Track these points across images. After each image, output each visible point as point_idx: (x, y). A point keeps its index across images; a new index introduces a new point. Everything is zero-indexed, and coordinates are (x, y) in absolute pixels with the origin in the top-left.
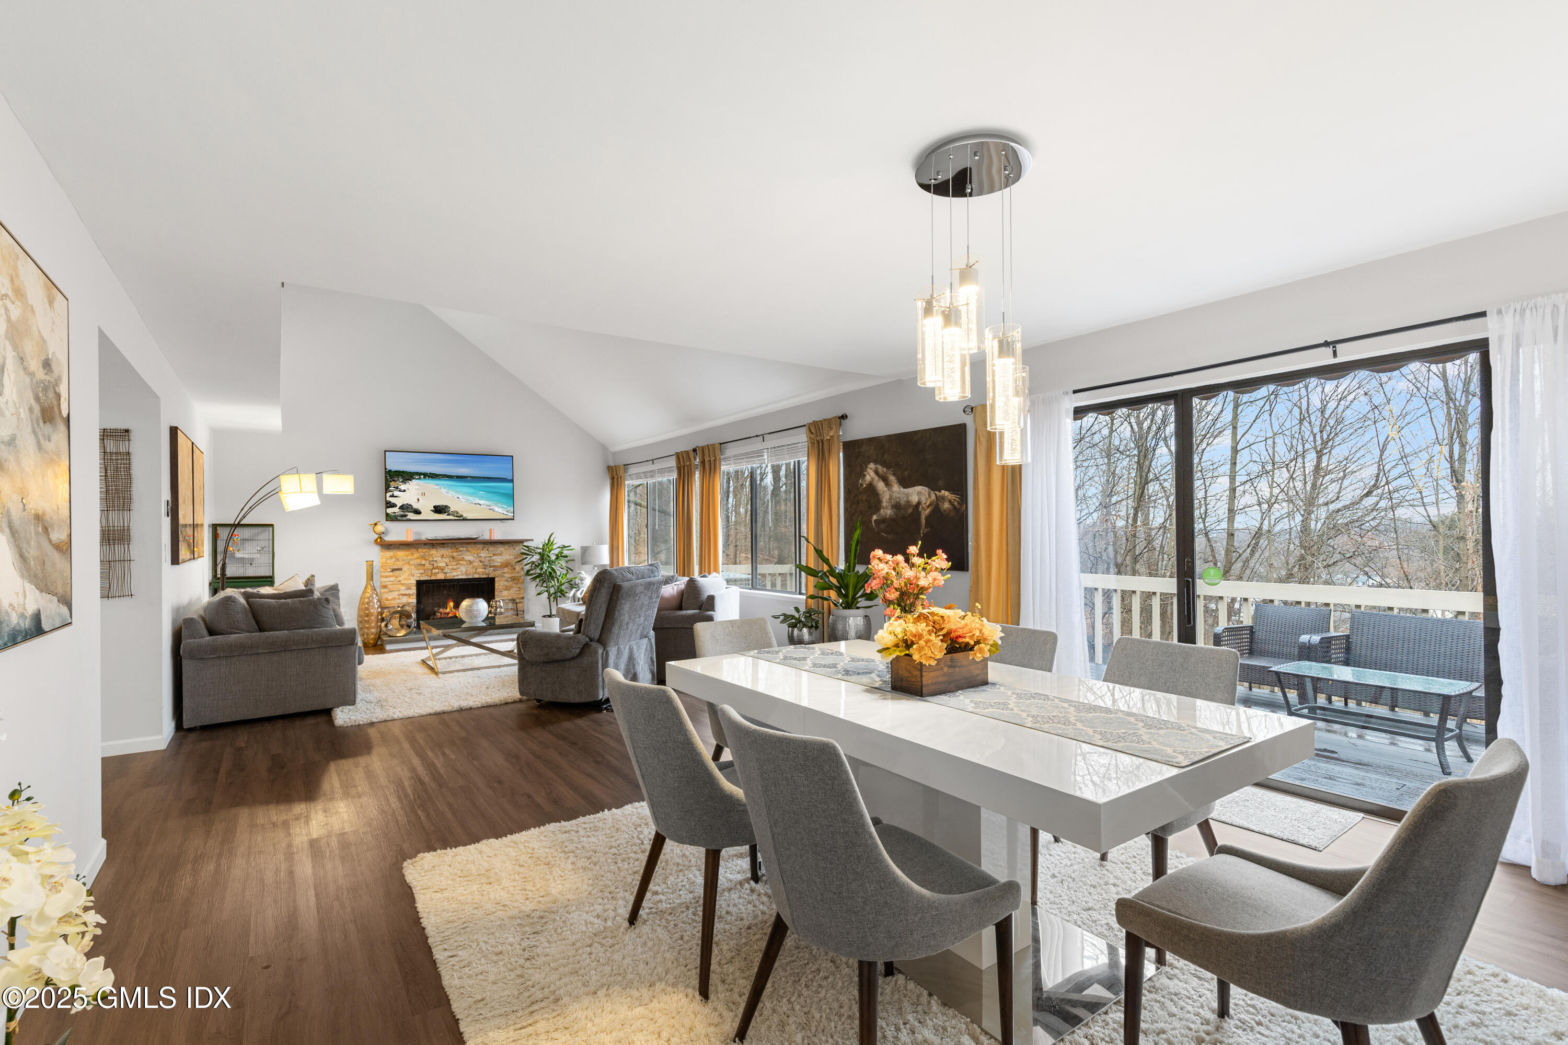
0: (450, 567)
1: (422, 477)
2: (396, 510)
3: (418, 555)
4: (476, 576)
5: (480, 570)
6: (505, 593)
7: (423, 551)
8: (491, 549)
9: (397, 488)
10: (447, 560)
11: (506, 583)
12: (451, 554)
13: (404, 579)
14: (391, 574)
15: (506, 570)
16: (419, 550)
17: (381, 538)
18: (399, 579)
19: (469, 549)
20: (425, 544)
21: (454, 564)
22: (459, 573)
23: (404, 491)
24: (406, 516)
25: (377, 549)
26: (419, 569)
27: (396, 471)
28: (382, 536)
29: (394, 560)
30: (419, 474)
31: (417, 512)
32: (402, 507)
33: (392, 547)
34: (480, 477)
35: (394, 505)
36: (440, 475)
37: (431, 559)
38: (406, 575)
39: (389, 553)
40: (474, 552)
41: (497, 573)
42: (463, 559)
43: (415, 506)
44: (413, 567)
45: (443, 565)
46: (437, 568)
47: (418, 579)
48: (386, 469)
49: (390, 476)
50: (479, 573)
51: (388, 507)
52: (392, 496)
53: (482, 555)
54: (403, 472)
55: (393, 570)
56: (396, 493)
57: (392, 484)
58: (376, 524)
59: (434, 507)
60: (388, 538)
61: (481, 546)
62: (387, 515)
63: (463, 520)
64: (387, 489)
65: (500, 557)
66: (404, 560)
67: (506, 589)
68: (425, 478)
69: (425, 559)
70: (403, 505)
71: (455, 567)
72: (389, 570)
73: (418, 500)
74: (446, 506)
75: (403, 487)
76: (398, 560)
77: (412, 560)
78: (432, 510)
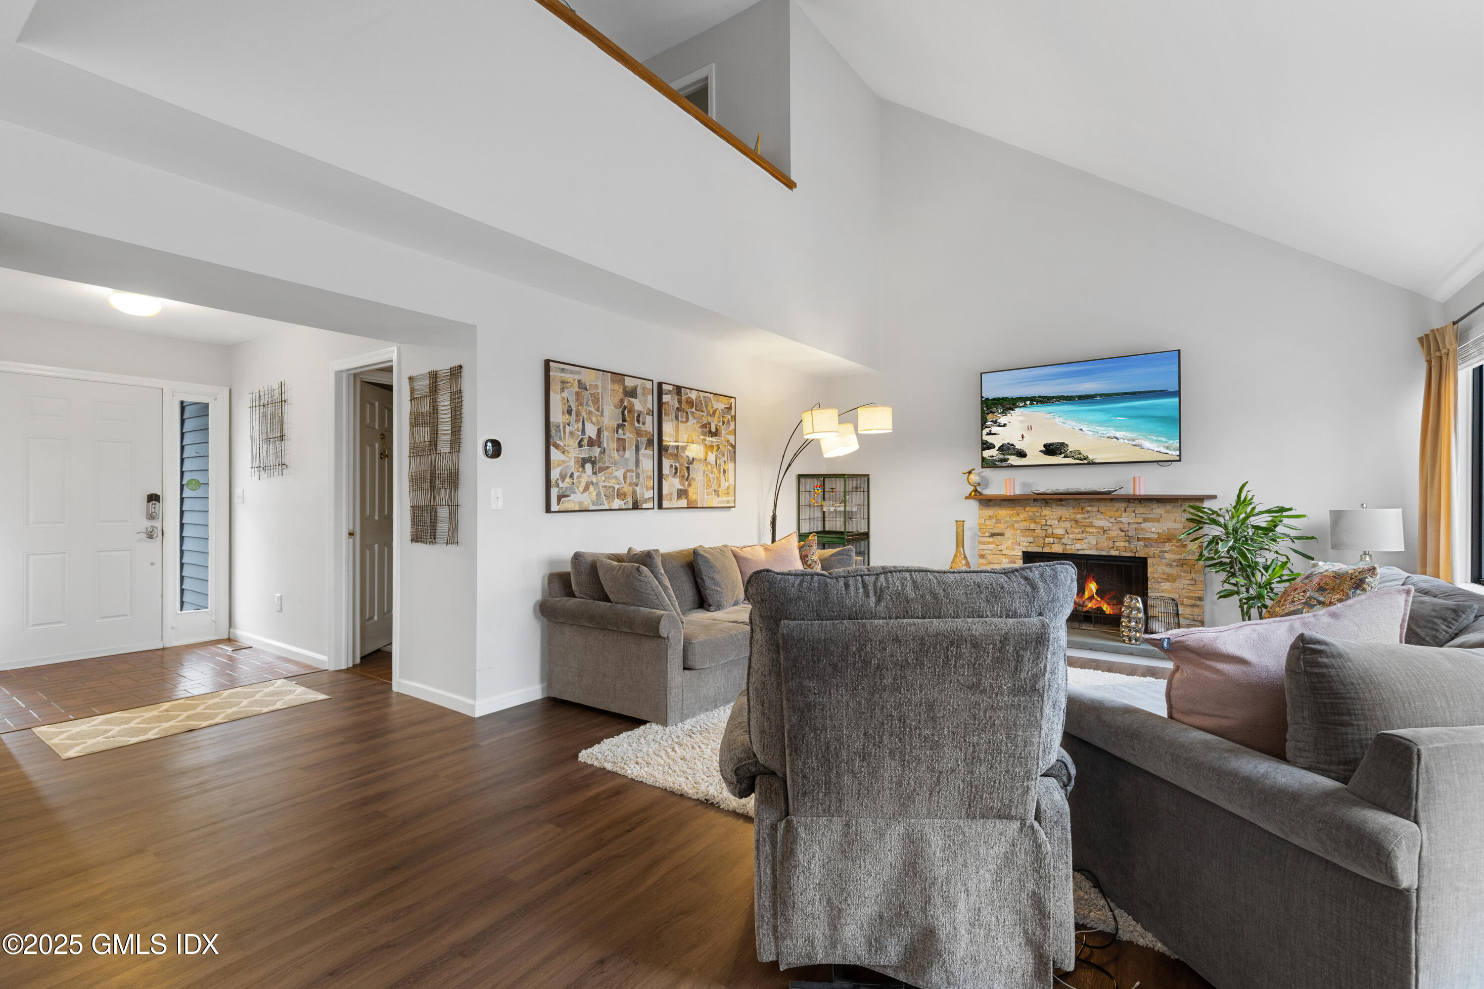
0: (1071, 536)
1: (1028, 403)
2: (993, 452)
3: (1026, 515)
4: (1114, 553)
5: (1121, 544)
6: (1166, 586)
7: (1031, 510)
8: (1140, 510)
9: (995, 422)
10: (1067, 525)
11: (1168, 570)
12: (1073, 516)
13: (1007, 548)
14: (991, 540)
15: (1167, 547)
16: (1027, 509)
17: (976, 490)
18: (1000, 547)
19: (1102, 509)
20: (1035, 500)
21: (1076, 531)
22: (1085, 546)
23: (1005, 425)
24: (1006, 460)
25: (974, 505)
26: (1027, 536)
27: (994, 399)
28: (979, 489)
29: (994, 520)
30: (1024, 399)
31: (1022, 454)
32: (1001, 449)
33: (992, 503)
34: (1117, 394)
35: (990, 446)
36: (1053, 397)
37: (1044, 522)
38: (1009, 543)
39: (989, 512)
40: (1109, 513)
41: (1151, 551)
42: (1091, 525)
43: (1019, 446)
44: (1019, 532)
45: (1060, 531)
46: (1053, 535)
47: (1025, 550)
48: (982, 397)
49: (987, 406)
50: (1120, 548)
51: (983, 449)
52: (990, 434)
53: (1124, 519)
54: (1003, 399)
55: (993, 535)
56: (995, 429)
57: (990, 417)
58: (970, 473)
59: (1045, 446)
60: (989, 492)
61: (1123, 505)
62: (983, 459)
63: (1088, 464)
64: (983, 425)
65: (1156, 524)
66: (1006, 522)
67: (1167, 580)
68: (1032, 404)
69: (1036, 523)
70: (1003, 446)
71: (1079, 536)
72: (987, 534)
73: (1023, 437)
74: (1063, 444)
75: (1002, 420)
76: (998, 521)
77: (1017, 522)
78: (1041, 451)
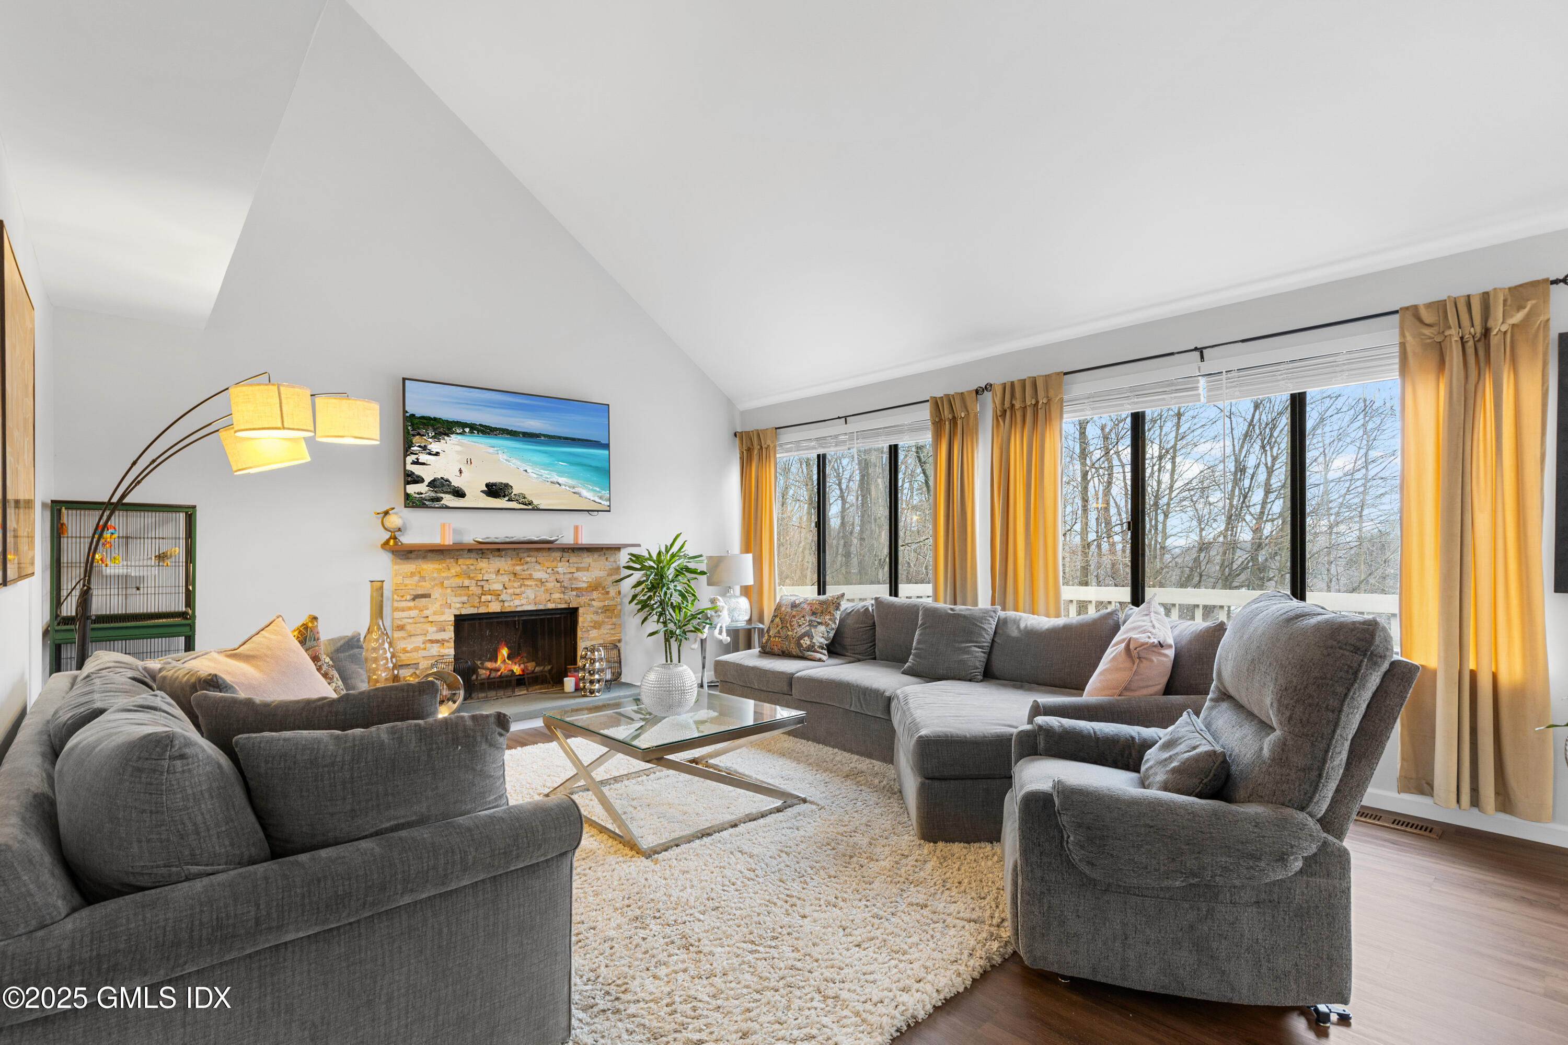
0: (510, 591)
1: (467, 430)
2: (422, 488)
3: (458, 569)
4: (551, 606)
5: (556, 596)
6: (594, 633)
7: (465, 563)
8: (573, 559)
9: (425, 448)
10: (505, 579)
11: (595, 618)
12: (511, 569)
13: (435, 613)
14: (412, 604)
15: (595, 595)
16: (461, 561)
17: (395, 538)
18: (426, 613)
19: (541, 560)
20: (470, 551)
21: (516, 584)
22: (524, 601)
23: (437, 454)
24: (439, 499)
25: (386, 558)
26: (460, 595)
27: (423, 418)
28: (397, 534)
29: (416, 578)
30: (463, 425)
31: (459, 493)
32: (433, 484)
33: (413, 555)
34: (560, 438)
35: (418, 480)
36: (496, 429)
37: (480, 577)
38: (437, 606)
39: (409, 567)
40: (547, 564)
41: (583, 600)
42: (530, 577)
43: (456, 482)
44: (449, 590)
45: (498, 587)
46: (490, 592)
47: (458, 613)
48: (405, 412)
49: (412, 425)
50: (554, 600)
51: (409, 483)
52: (416, 462)
53: (560, 570)
54: (435, 419)
55: (415, 597)
56: (423, 458)
57: (416, 440)
58: (386, 513)
59: (487, 485)
60: (407, 539)
61: (558, 555)
62: (407, 496)
63: (533, 509)
64: (407, 450)
65: (585, 573)
66: (434, 579)
67: (594, 627)
68: (471, 432)
69: (469, 578)
70: (434, 480)
71: (518, 591)
72: (408, 597)
73: (461, 471)
74: (507, 485)
75: (434, 447)
76: (423, 578)
77: (448, 578)
78: (482, 491)
